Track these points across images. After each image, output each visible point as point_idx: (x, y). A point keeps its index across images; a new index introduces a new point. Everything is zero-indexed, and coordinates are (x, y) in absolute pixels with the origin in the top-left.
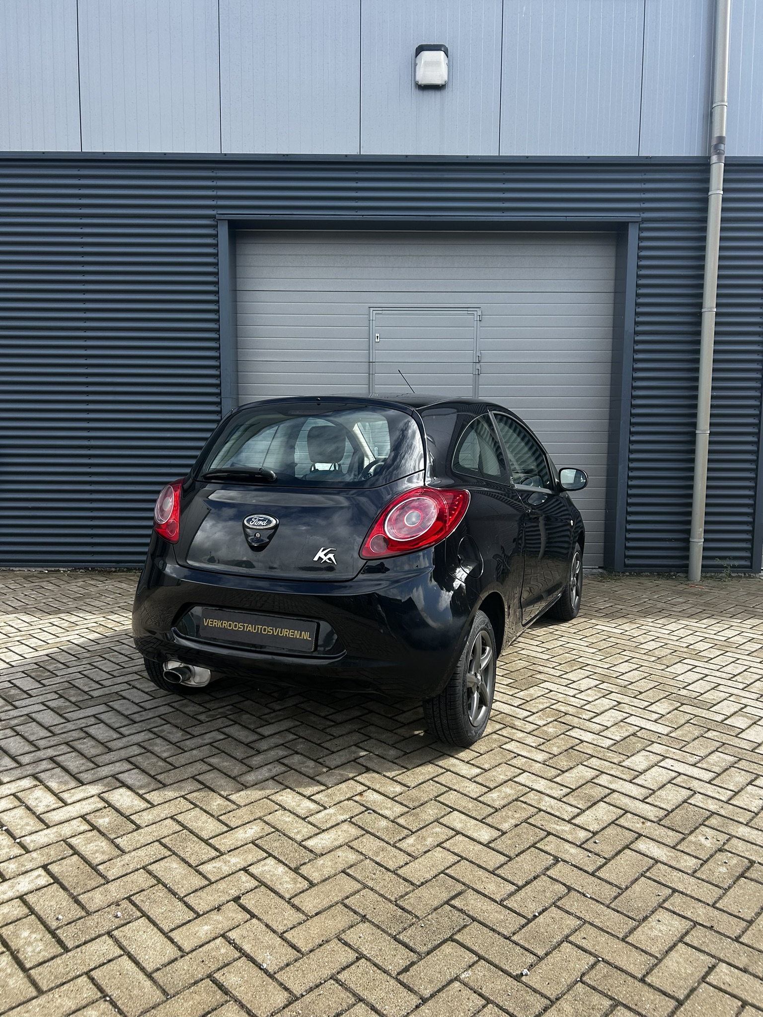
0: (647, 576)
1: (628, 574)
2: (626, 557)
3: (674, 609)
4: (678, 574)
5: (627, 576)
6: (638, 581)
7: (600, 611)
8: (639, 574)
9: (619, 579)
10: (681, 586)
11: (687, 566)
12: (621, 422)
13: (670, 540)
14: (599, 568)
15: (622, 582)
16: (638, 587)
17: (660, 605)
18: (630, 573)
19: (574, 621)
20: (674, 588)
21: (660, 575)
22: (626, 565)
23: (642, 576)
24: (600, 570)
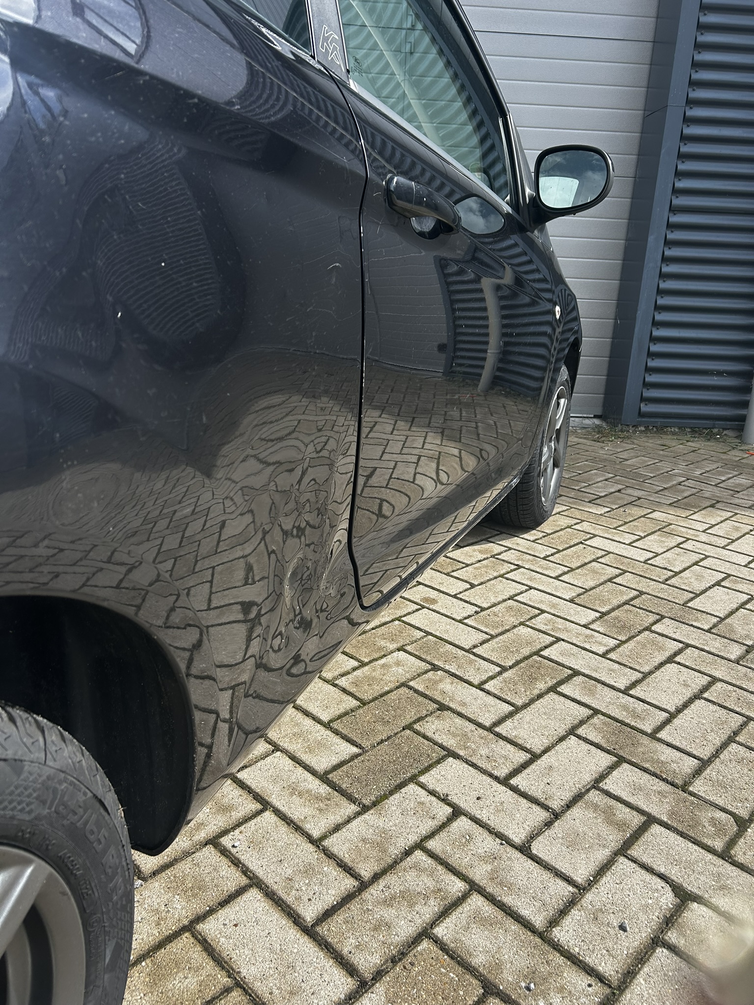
0: (674, 434)
1: (643, 429)
2: (643, 399)
3: (737, 501)
4: (725, 432)
5: (641, 432)
6: (659, 442)
7: (598, 501)
8: (661, 430)
9: (628, 438)
10: (733, 453)
11: (743, 419)
12: (663, 151)
13: (720, 373)
14: (595, 417)
15: (633, 443)
16: (661, 452)
17: (709, 491)
18: (647, 428)
19: (546, 527)
20: (724, 457)
21: (696, 432)
22: (641, 414)
23: (666, 433)
24: (597, 422)
